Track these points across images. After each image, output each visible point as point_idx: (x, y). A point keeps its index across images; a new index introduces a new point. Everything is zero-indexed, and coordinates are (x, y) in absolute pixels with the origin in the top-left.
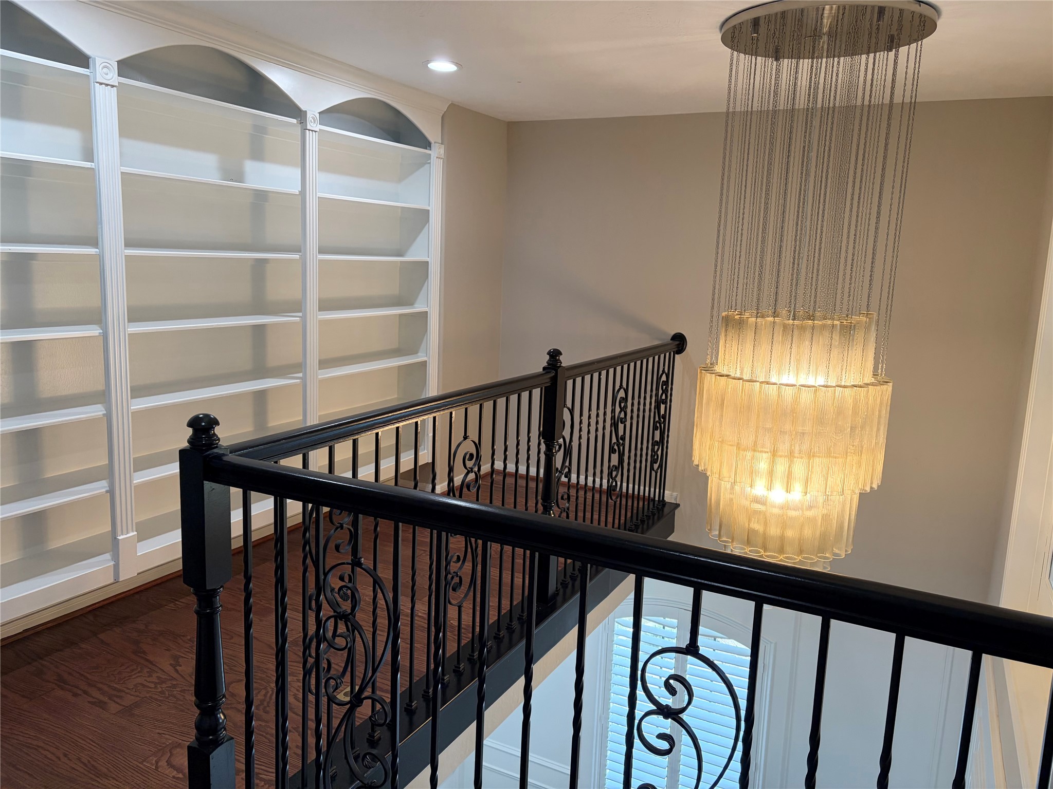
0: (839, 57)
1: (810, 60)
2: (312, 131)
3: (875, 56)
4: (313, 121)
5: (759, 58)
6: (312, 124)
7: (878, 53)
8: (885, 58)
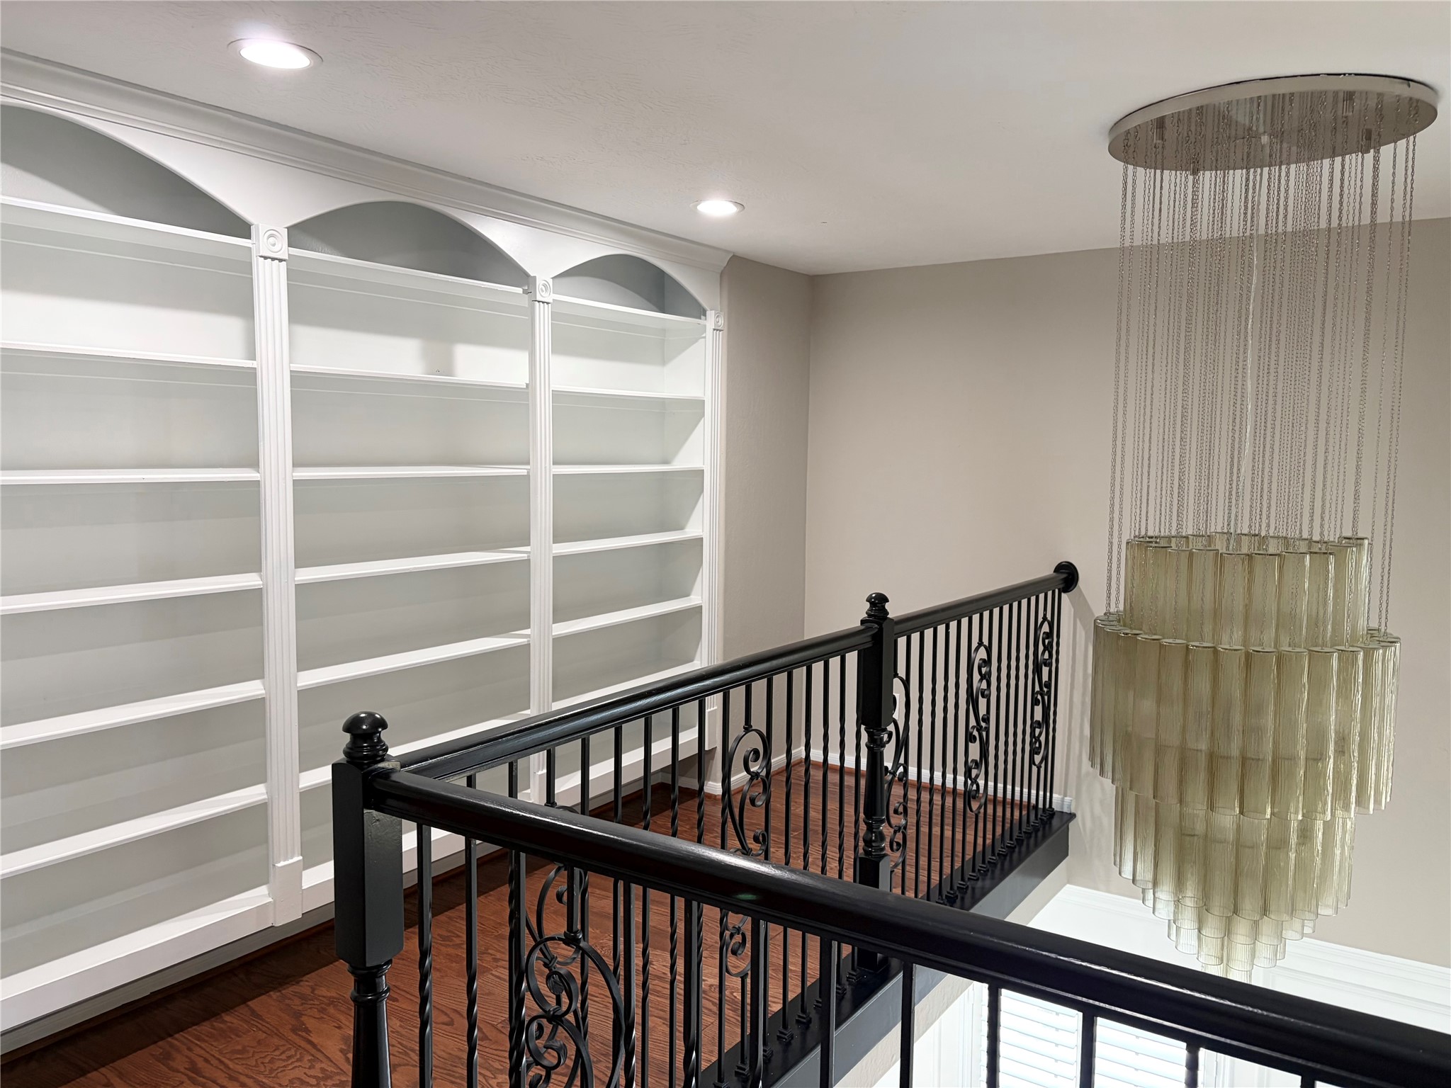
0: (1288, 164)
1: (1244, 170)
2: (543, 302)
3: (1343, 160)
4: (544, 289)
5: (1166, 172)
6: (543, 294)
7: (1347, 156)
8: (1358, 165)
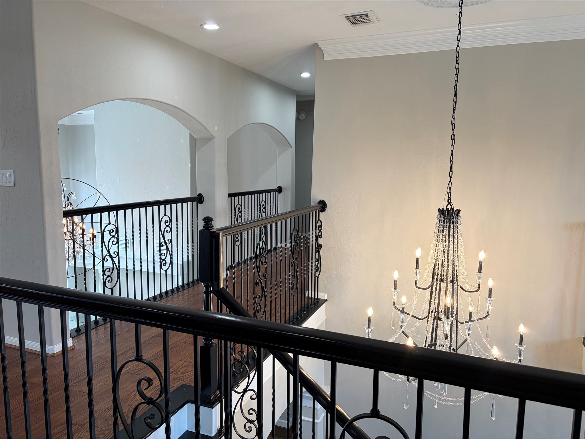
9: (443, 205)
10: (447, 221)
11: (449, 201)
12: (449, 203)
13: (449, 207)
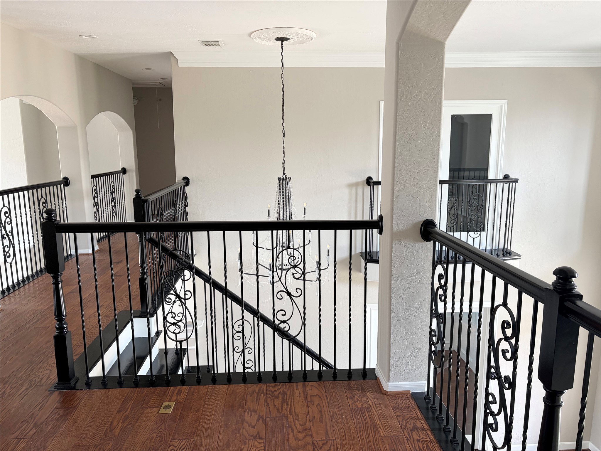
9: (281, 176)
10: (284, 185)
11: (284, 173)
12: (284, 174)
13: (284, 176)
